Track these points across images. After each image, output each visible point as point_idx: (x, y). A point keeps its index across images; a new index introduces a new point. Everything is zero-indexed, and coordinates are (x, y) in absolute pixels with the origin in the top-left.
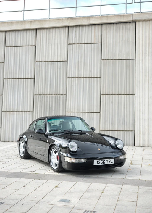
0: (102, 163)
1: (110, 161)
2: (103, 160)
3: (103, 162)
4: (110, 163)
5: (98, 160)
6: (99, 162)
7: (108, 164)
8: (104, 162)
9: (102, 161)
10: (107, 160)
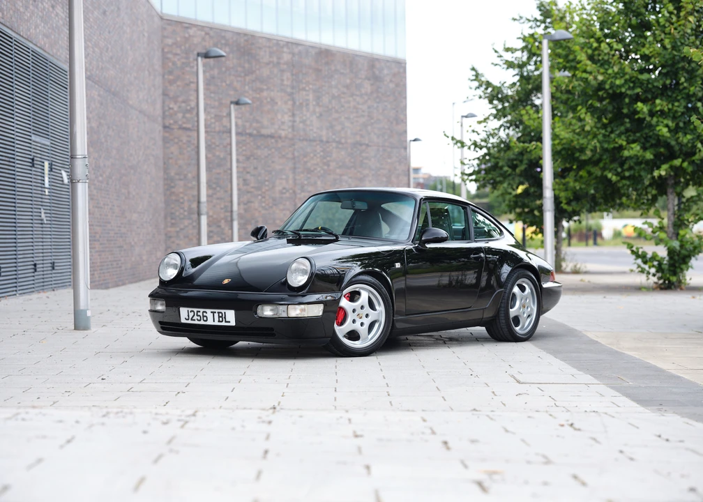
0: (199, 318)
1: (222, 317)
2: (202, 310)
3: (204, 316)
4: (224, 324)
5: (190, 309)
7: (216, 323)
8: (205, 318)
9: (200, 314)
10: (213, 313)
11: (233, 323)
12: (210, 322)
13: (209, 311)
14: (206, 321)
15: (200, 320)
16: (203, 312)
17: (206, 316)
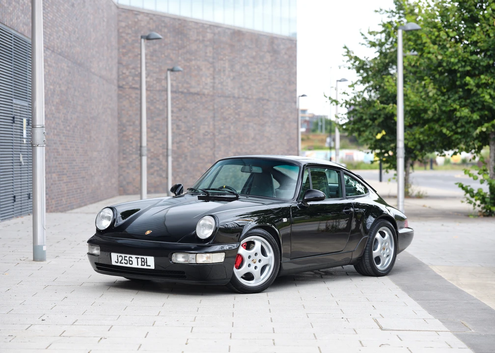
0: (126, 262)
1: (144, 262)
3: (130, 261)
4: (145, 267)
6: (121, 257)
7: (140, 266)
8: (131, 262)
9: (127, 258)
10: (137, 258)
11: (153, 267)
12: (135, 265)
13: (134, 257)
14: (132, 264)
15: (127, 264)
16: (130, 257)
17: (132, 261)
